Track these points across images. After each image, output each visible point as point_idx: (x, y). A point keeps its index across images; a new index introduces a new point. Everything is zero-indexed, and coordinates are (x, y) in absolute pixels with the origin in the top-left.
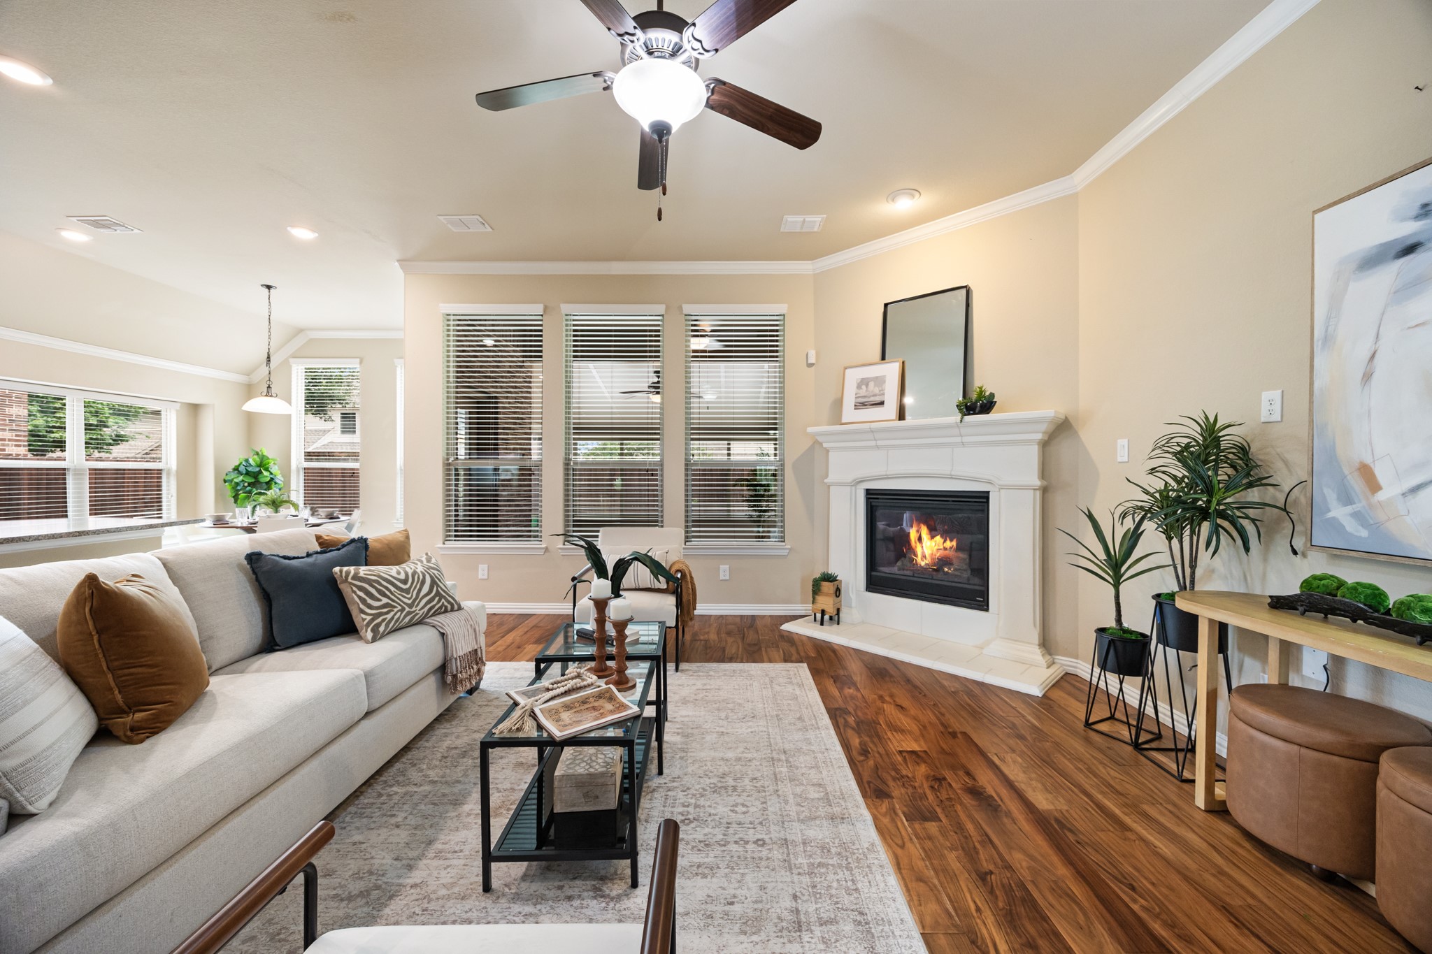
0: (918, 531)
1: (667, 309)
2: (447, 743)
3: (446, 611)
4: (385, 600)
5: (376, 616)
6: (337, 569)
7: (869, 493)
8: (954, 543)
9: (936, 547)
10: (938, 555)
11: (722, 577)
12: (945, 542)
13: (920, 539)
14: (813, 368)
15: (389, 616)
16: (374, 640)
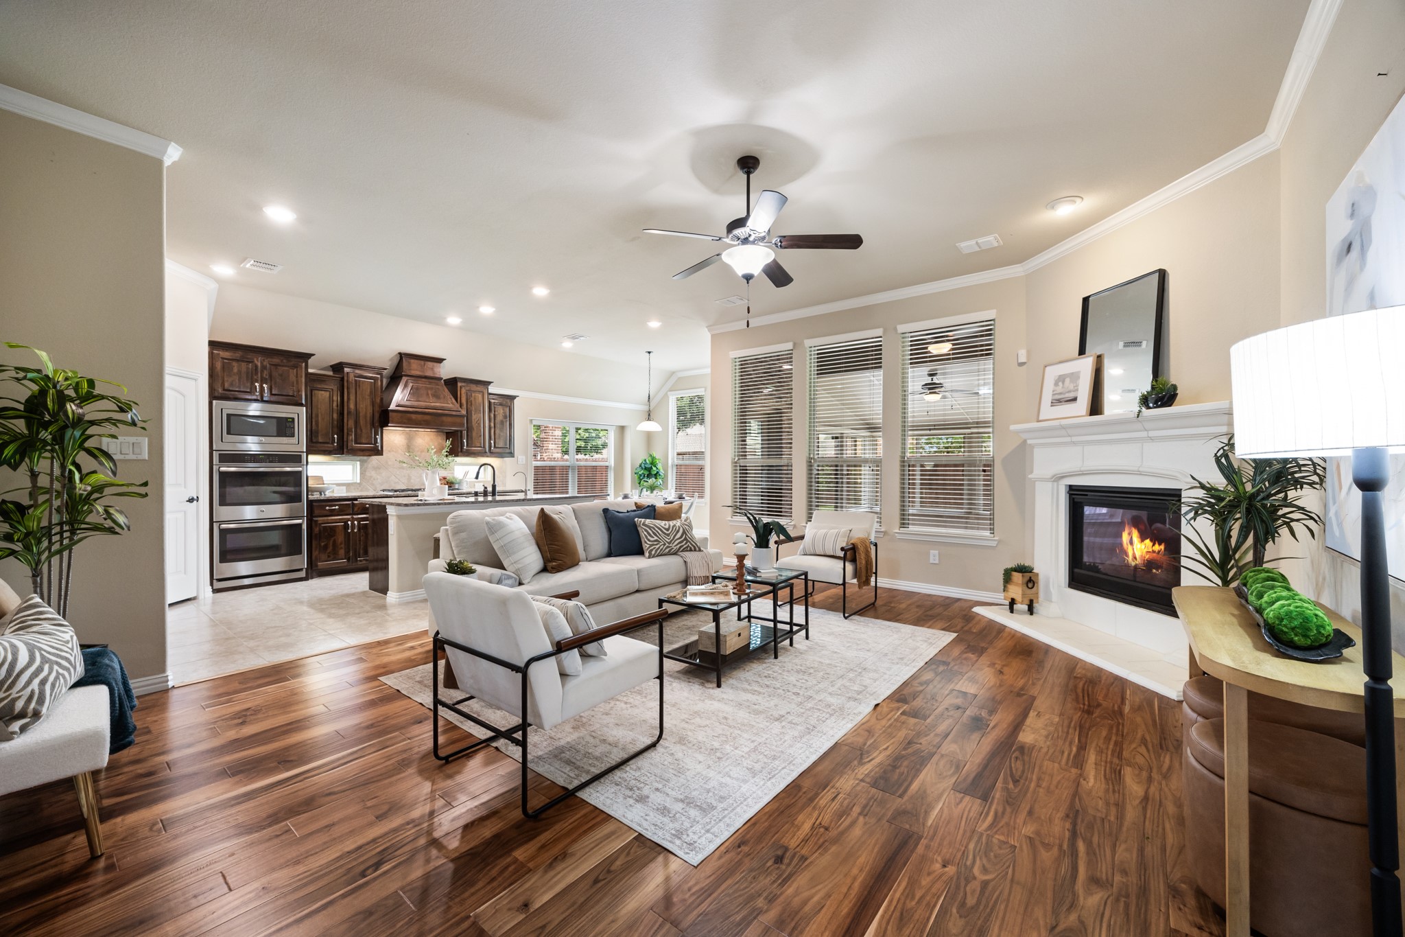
0: (1129, 534)
1: (885, 332)
2: (685, 623)
3: (691, 550)
4: (656, 538)
5: (651, 545)
6: (636, 519)
7: (1072, 490)
8: (1162, 547)
9: (1146, 550)
10: (1147, 557)
11: (931, 561)
12: (1154, 545)
13: (1131, 542)
14: (1025, 366)
15: (657, 547)
16: (649, 557)
